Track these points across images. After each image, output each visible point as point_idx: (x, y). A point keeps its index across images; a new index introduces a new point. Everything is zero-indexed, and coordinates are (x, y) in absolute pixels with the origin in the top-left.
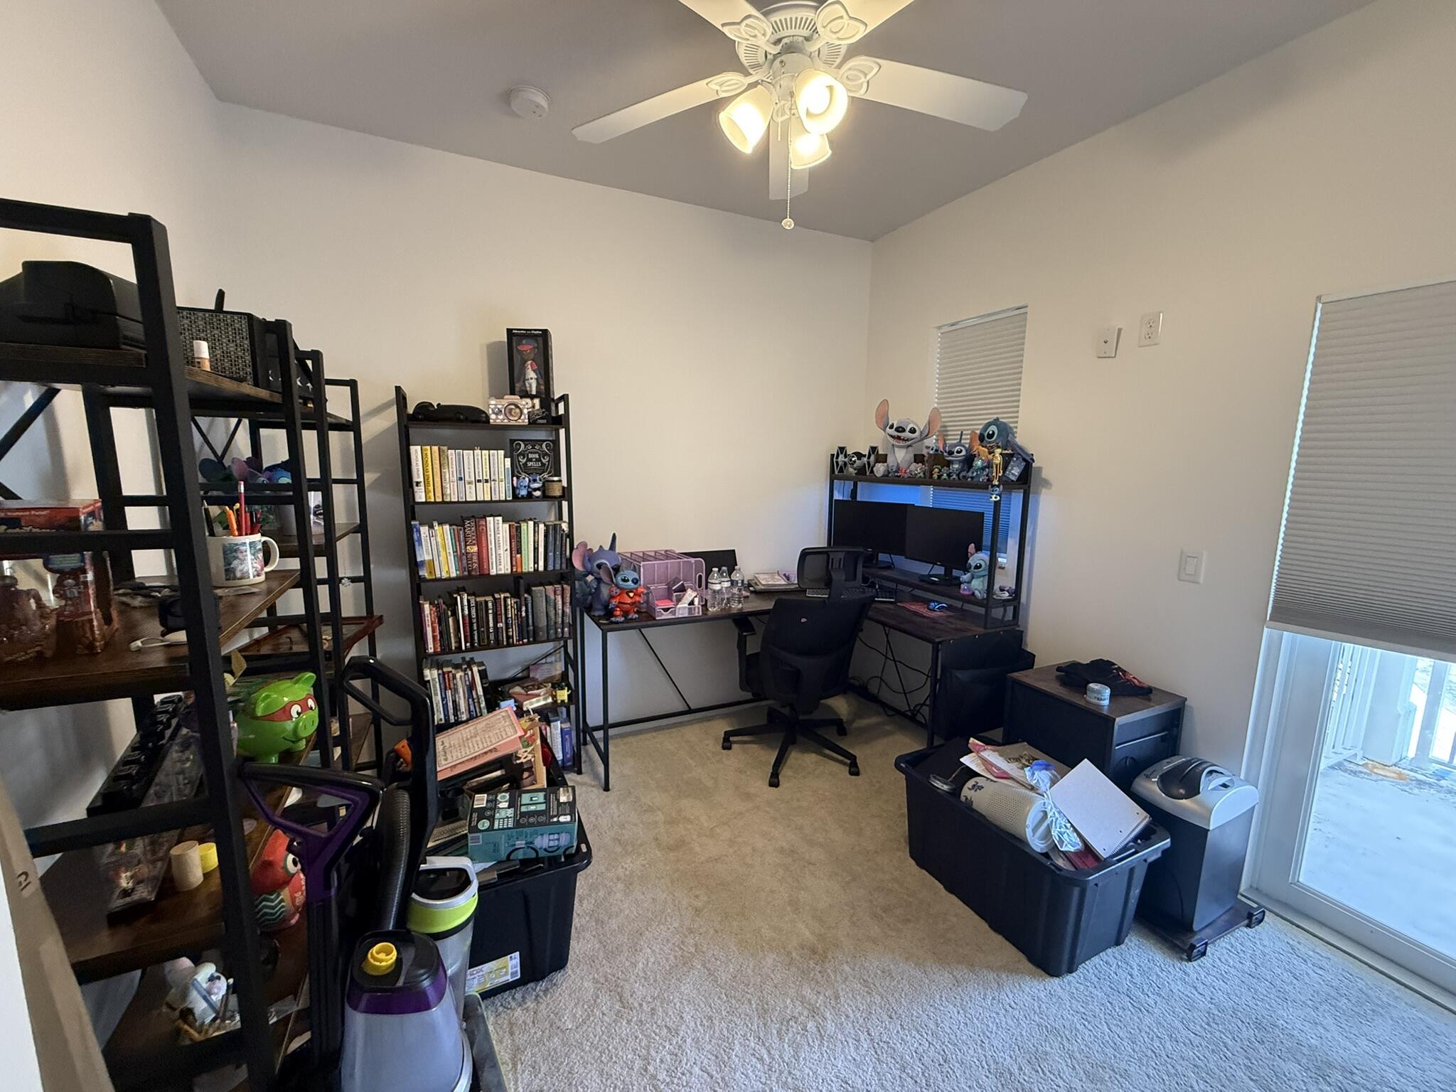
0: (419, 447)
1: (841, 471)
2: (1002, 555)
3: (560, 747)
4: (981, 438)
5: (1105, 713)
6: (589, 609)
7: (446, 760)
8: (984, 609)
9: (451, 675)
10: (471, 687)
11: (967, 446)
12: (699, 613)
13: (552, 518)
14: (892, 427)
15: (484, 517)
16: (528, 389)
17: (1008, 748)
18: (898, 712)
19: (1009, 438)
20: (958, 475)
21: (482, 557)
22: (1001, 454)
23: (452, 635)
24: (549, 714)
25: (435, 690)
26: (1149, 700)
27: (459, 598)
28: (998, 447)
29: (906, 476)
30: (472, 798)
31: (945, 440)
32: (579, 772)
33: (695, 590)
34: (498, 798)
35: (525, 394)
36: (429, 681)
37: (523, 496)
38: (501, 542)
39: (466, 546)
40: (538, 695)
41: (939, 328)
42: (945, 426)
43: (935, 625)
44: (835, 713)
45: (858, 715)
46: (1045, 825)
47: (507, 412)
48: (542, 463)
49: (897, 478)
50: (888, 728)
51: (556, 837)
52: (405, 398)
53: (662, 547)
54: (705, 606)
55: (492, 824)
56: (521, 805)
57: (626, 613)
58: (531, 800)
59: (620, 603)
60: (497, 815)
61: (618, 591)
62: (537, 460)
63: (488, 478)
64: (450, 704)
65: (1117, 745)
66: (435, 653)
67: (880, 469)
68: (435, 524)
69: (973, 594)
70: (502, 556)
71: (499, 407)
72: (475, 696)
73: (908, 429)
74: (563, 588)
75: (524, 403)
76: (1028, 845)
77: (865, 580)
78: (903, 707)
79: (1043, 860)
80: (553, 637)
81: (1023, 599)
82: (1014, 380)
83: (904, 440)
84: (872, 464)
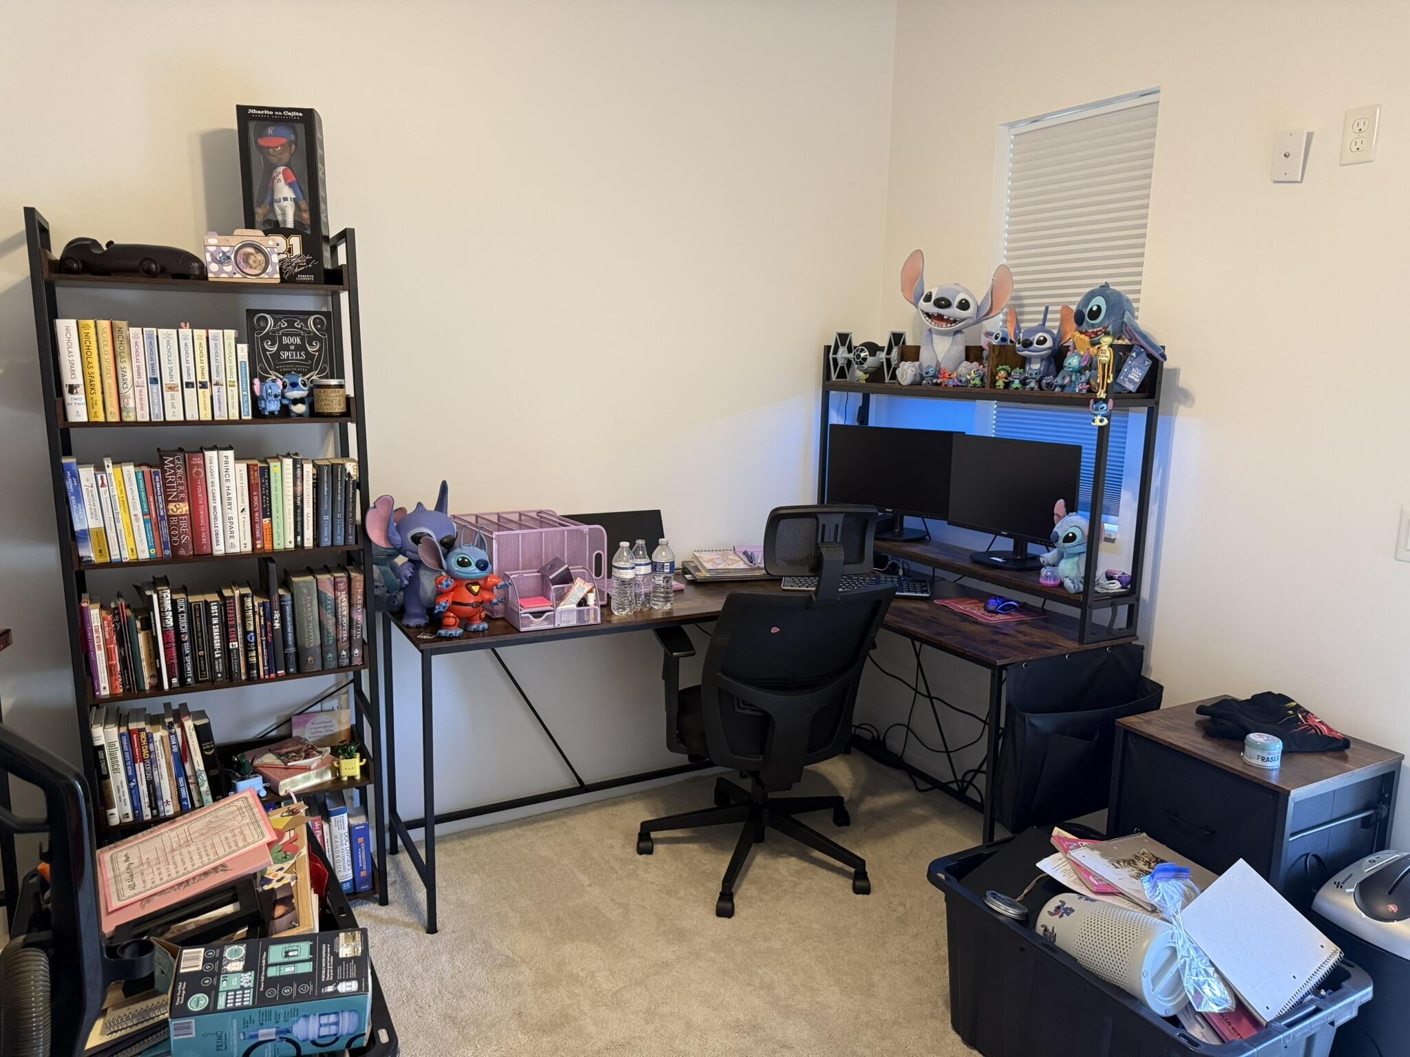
0: (74, 321)
1: (842, 374)
2: (1112, 518)
3: (348, 858)
4: (1079, 318)
5: (1274, 782)
6: (399, 614)
7: (133, 887)
8: (1079, 610)
9: (143, 735)
10: (182, 756)
11: (1055, 332)
12: (595, 619)
13: (329, 454)
14: (928, 299)
15: (201, 450)
16: (280, 218)
17: (1115, 843)
18: (936, 784)
19: (1125, 320)
20: (1039, 382)
21: (198, 522)
22: (1111, 346)
23: (144, 664)
24: (327, 801)
25: (115, 762)
26: (1345, 759)
27: (155, 597)
28: (1107, 334)
29: (951, 383)
30: (176, 955)
31: (1018, 322)
32: (384, 901)
33: (590, 580)
34: (226, 954)
35: (274, 228)
36: (101, 747)
37: (272, 413)
38: (233, 496)
39: (167, 502)
40: (306, 769)
41: (1012, 125)
42: (1020, 298)
43: (996, 637)
44: (833, 788)
45: (868, 790)
46: (1173, 969)
47: (240, 259)
48: (307, 353)
49: (935, 388)
50: (919, 811)
51: (332, 1018)
52: (44, 231)
53: (530, 505)
54: (606, 608)
55: (215, 1001)
56: (267, 966)
57: (465, 622)
58: (287, 955)
59: (454, 603)
60: (223, 985)
61: (451, 583)
62: (300, 348)
63: (207, 379)
64: (143, 788)
65: (1292, 835)
66: (113, 698)
67: (907, 372)
68: (108, 462)
69: (1061, 584)
70: (235, 520)
71: (225, 249)
72: (189, 772)
73: (955, 303)
74: (350, 580)
75: (271, 243)
76: (1143, 1004)
77: (880, 561)
78: (945, 775)
79: (1169, 1029)
80: (332, 664)
81: (1145, 593)
82: (1136, 218)
83: (948, 321)
84: (894, 363)
